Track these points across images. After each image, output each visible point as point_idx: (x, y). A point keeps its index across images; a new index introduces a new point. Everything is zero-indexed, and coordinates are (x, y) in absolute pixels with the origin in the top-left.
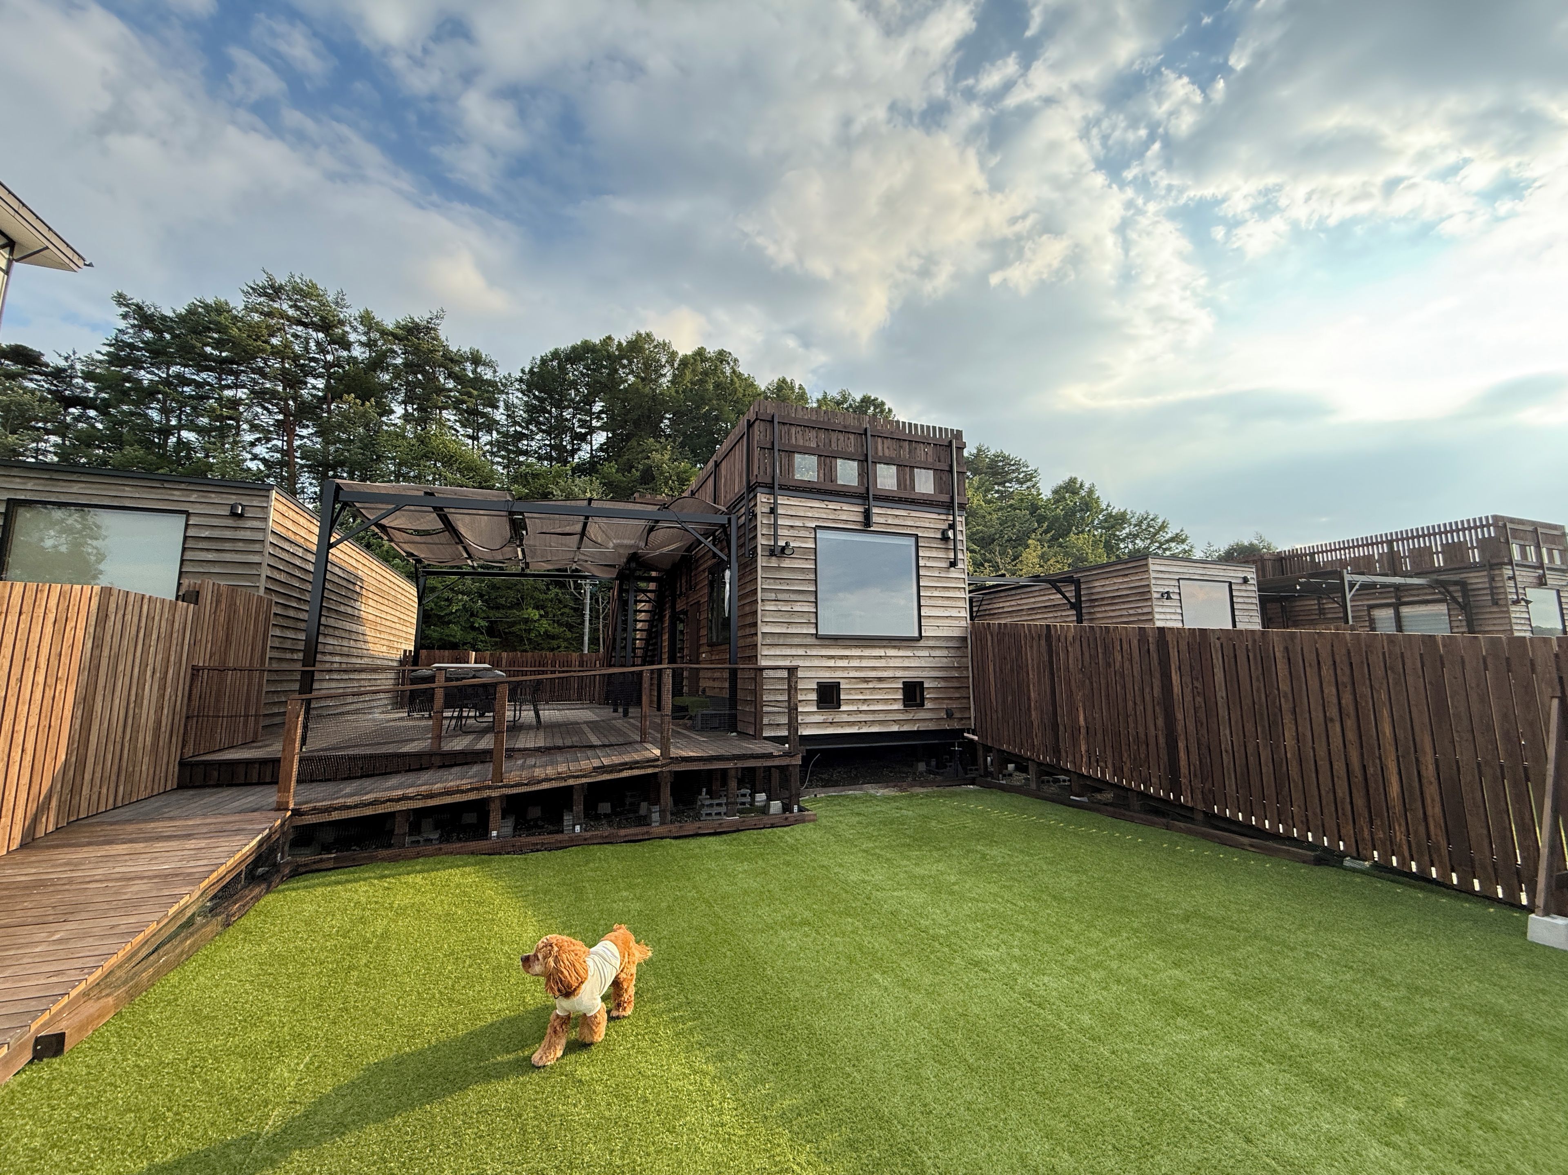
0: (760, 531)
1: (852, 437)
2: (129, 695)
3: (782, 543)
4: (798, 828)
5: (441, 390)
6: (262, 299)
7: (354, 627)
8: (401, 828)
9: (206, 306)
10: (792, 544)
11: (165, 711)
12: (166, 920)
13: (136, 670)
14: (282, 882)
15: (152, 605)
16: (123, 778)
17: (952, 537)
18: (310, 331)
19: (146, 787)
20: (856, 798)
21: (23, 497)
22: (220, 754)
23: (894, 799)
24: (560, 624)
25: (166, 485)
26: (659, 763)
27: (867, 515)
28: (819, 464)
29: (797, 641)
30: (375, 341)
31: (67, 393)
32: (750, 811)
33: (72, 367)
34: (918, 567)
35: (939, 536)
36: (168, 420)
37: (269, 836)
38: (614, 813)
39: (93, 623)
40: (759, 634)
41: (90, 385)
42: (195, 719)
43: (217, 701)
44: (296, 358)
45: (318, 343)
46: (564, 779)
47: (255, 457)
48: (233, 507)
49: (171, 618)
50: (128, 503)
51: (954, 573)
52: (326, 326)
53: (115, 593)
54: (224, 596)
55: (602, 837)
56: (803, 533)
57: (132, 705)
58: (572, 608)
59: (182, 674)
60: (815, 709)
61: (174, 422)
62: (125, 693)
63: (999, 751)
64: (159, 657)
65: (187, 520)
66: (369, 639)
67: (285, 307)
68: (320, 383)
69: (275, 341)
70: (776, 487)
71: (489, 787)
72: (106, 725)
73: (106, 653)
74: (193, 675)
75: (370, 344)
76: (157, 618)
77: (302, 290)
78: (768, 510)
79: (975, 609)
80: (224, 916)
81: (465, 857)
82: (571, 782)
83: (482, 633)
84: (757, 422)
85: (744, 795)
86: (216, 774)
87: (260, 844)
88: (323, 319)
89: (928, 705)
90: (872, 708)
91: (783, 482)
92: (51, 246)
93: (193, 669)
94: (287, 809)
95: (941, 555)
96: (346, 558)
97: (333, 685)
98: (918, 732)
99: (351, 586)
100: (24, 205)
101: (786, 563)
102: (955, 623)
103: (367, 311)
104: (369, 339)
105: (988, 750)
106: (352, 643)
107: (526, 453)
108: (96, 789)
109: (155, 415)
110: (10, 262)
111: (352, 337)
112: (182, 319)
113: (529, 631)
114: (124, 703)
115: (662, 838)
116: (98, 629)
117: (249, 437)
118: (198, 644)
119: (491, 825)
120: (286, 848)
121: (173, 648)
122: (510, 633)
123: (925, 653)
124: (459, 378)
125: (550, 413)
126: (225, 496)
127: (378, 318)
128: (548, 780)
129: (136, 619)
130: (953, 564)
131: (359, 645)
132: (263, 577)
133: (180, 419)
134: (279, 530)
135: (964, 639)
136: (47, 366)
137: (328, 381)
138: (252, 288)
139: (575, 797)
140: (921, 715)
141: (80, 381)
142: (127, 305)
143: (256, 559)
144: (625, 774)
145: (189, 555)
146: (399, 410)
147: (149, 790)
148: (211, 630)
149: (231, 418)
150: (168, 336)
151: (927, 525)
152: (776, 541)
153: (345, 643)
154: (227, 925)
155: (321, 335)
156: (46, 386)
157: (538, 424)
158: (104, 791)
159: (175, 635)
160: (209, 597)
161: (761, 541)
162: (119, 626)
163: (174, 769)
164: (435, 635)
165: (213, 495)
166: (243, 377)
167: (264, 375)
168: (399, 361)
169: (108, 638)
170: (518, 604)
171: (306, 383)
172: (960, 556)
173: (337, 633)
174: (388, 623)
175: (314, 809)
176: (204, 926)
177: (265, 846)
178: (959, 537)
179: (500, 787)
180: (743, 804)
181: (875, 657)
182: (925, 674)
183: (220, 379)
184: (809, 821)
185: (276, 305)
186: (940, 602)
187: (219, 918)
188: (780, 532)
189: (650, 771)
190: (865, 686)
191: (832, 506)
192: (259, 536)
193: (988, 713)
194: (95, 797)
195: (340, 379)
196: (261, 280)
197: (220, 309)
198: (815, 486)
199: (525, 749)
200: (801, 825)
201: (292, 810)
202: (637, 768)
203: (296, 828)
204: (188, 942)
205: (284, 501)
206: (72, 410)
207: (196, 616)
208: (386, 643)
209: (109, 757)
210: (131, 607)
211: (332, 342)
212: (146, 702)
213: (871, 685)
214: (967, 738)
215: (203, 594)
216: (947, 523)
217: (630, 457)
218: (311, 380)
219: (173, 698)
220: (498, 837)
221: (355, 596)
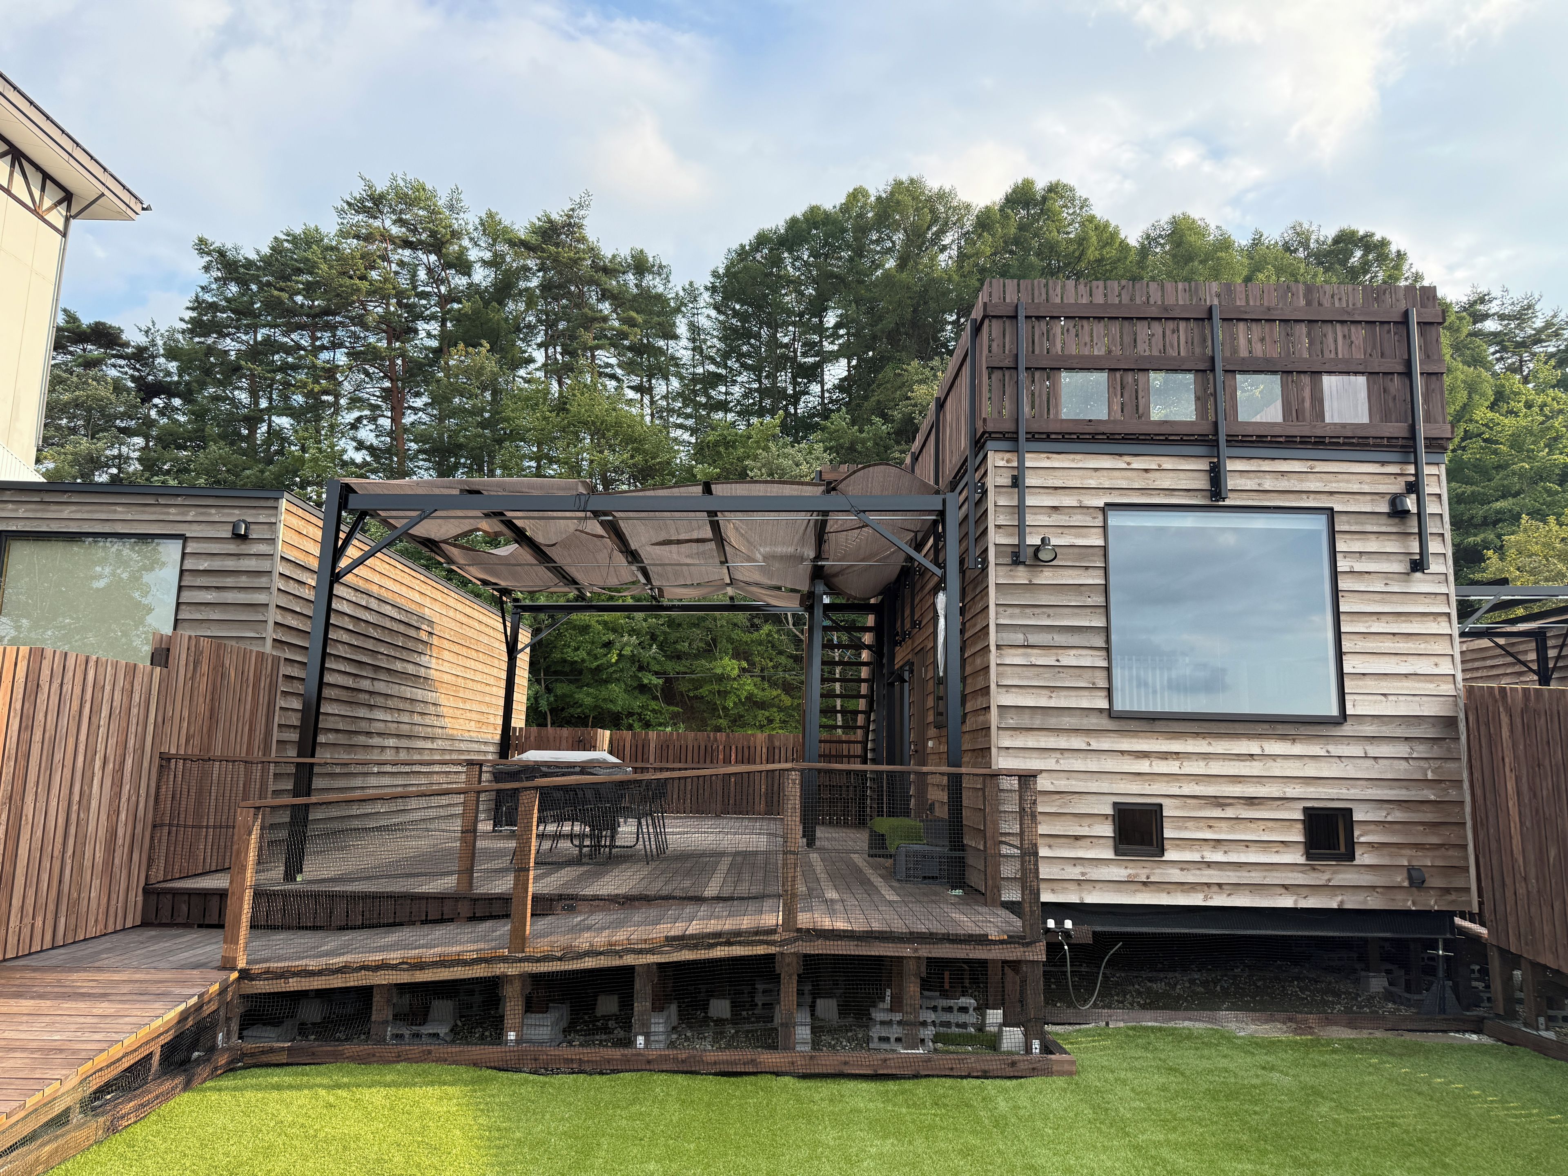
0: (992, 520)
1: (1182, 325)
2: (71, 793)
3: (1033, 540)
4: (1032, 1084)
5: (596, 319)
6: (361, 217)
7: (419, 694)
8: (380, 1011)
9: (294, 239)
10: (1054, 541)
11: (123, 816)
12: (22, 1114)
13: (80, 759)
14: (213, 1076)
15: (101, 670)
16: (64, 908)
17: (1413, 509)
18: (420, 253)
19: (96, 921)
20: (1189, 1037)
21: (14, 528)
22: (199, 879)
23: (1270, 1046)
24: (774, 684)
25: (162, 501)
26: (777, 937)
27: (1216, 476)
28: (1111, 386)
29: (1067, 721)
30: (503, 256)
31: (150, 378)
32: (969, 1040)
33: (153, 343)
34: (1335, 574)
35: (1384, 508)
36: (257, 403)
37: (199, 1007)
38: (736, 1019)
39: (21, 696)
40: (994, 711)
41: (173, 366)
42: (166, 830)
43: (199, 803)
44: (400, 294)
45: (430, 271)
46: (619, 954)
47: (361, 445)
48: (235, 526)
49: (128, 686)
50: (120, 529)
51: (1420, 583)
52: (436, 245)
53: (49, 653)
54: (206, 654)
55: (675, 1060)
56: (1078, 519)
57: (75, 807)
58: (791, 656)
59: (146, 764)
60: (1109, 854)
61: (264, 404)
62: (65, 791)
63: (1535, 965)
64: (112, 742)
65: (184, 548)
66: (441, 710)
67: (388, 223)
68: (434, 327)
69: (374, 275)
70: (1022, 436)
71: (504, 959)
72: (39, 833)
73: (37, 736)
74: (161, 766)
75: (494, 263)
76: (108, 688)
77: (406, 195)
78: (1007, 481)
79: (1552, 653)
80: (109, 1117)
81: (462, 1069)
82: (629, 960)
83: (655, 698)
84: (987, 322)
85: (964, 1010)
86: (185, 908)
87: (183, 1017)
88: (433, 234)
89: (1363, 857)
90: (1233, 858)
91: (1035, 427)
92: (107, 192)
93: (161, 758)
94: (233, 969)
95: (1391, 546)
96: (404, 591)
97: (386, 781)
98: (1341, 912)
99: (412, 633)
100: (78, 145)
101: (1046, 577)
102: (1429, 688)
103: (491, 215)
104: (495, 255)
105: (1512, 960)
106: (417, 719)
107: (723, 406)
108: (28, 920)
109: (243, 397)
110: (67, 220)
111: (473, 254)
112: (267, 261)
113: (724, 694)
114: (63, 805)
115: (777, 1074)
116: (26, 705)
117: (349, 417)
118: (168, 724)
119: (508, 1021)
120: (235, 1026)
121: (132, 729)
122: (696, 697)
123: (1356, 750)
124: (617, 298)
125: (758, 336)
126: (226, 511)
127: (506, 222)
128: (592, 953)
129: (78, 690)
130: (1418, 565)
131: (428, 720)
132: (271, 624)
133: (270, 399)
134: (292, 555)
135: (1450, 722)
136: (127, 344)
137: (443, 325)
138: (349, 204)
139: (637, 986)
140: (1345, 876)
141: (162, 360)
142: (209, 254)
143: (261, 598)
144: (719, 952)
145: (187, 596)
146: (540, 356)
147: (101, 926)
148: (187, 703)
149: (326, 392)
150: (254, 287)
151: (1355, 488)
152: (1022, 535)
153: (405, 718)
154: (112, 1129)
155: (433, 258)
156: (131, 372)
157: (741, 356)
158: (39, 922)
159: (135, 711)
160: (184, 656)
161: (995, 538)
162: (54, 699)
163: (137, 898)
164: (588, 701)
165: (213, 511)
166: (340, 333)
167: (365, 327)
168: (534, 283)
169: (40, 716)
170: (711, 651)
171: (416, 331)
172: (1434, 546)
173: (390, 703)
174: (478, 687)
175: (267, 971)
176: (79, 1127)
177: (190, 1022)
178: (1432, 507)
179: (521, 960)
180: (964, 1025)
181: (1239, 757)
182: (1354, 792)
183: (314, 338)
184: (1061, 1073)
185: (377, 223)
186: (1388, 645)
187: (101, 1120)
188: (1030, 520)
189: (760, 950)
190: (1217, 813)
191: (1138, 463)
192: (265, 565)
193: (1508, 881)
194: (26, 931)
195: (459, 318)
196: (358, 190)
197: (310, 239)
198: (1102, 429)
199: (596, 898)
200: (1038, 1080)
201: (241, 971)
202: (740, 943)
203: (245, 997)
204: (47, 1148)
205: (300, 512)
206: (156, 401)
207: (165, 684)
208: (475, 716)
209: (45, 877)
210: (71, 674)
211: (448, 265)
212: (94, 804)
213: (1230, 813)
214: (1462, 930)
215: (174, 652)
216: (1402, 481)
217: (882, 397)
218: (421, 325)
219: (134, 798)
220: (518, 1041)
221: (420, 647)
